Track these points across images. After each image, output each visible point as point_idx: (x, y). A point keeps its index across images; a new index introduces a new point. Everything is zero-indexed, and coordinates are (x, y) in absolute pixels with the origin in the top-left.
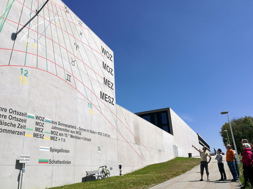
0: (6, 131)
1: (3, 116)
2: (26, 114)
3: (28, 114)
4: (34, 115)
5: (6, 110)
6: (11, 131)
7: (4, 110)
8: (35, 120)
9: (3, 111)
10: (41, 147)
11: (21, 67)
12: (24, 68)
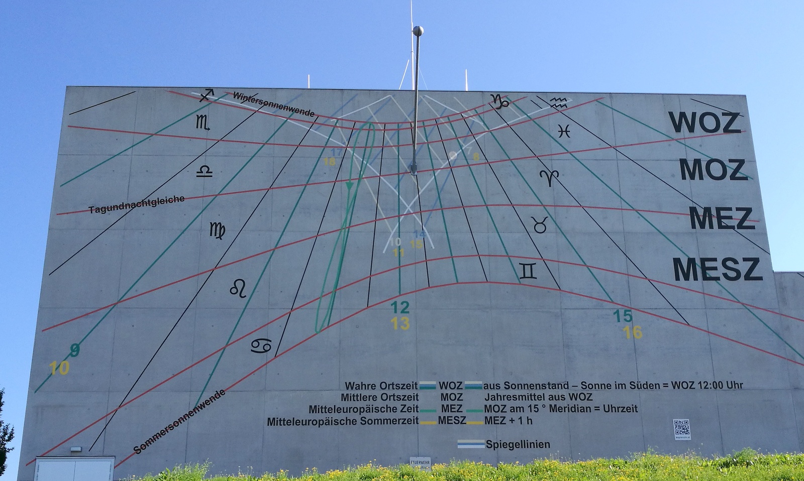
0: (380, 421)
1: (371, 398)
2: (416, 384)
3: (421, 383)
4: (434, 383)
5: (373, 387)
6: (389, 421)
7: (370, 386)
8: (439, 392)
9: (368, 389)
10: (459, 441)
11: (392, 301)
12: (399, 300)
